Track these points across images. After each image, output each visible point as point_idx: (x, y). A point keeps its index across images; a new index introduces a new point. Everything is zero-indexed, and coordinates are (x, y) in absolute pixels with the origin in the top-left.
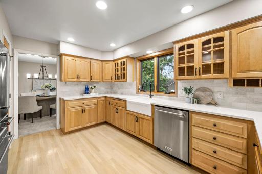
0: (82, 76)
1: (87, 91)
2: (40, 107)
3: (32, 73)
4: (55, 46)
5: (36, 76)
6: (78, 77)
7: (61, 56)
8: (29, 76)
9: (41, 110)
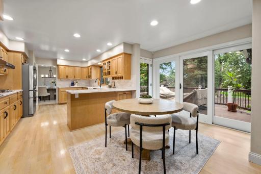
0: (69, 76)
1: (73, 84)
2: (49, 94)
3: (45, 74)
4: (55, 61)
5: (47, 76)
6: (67, 77)
7: (58, 66)
8: (42, 76)
9: (49, 96)
